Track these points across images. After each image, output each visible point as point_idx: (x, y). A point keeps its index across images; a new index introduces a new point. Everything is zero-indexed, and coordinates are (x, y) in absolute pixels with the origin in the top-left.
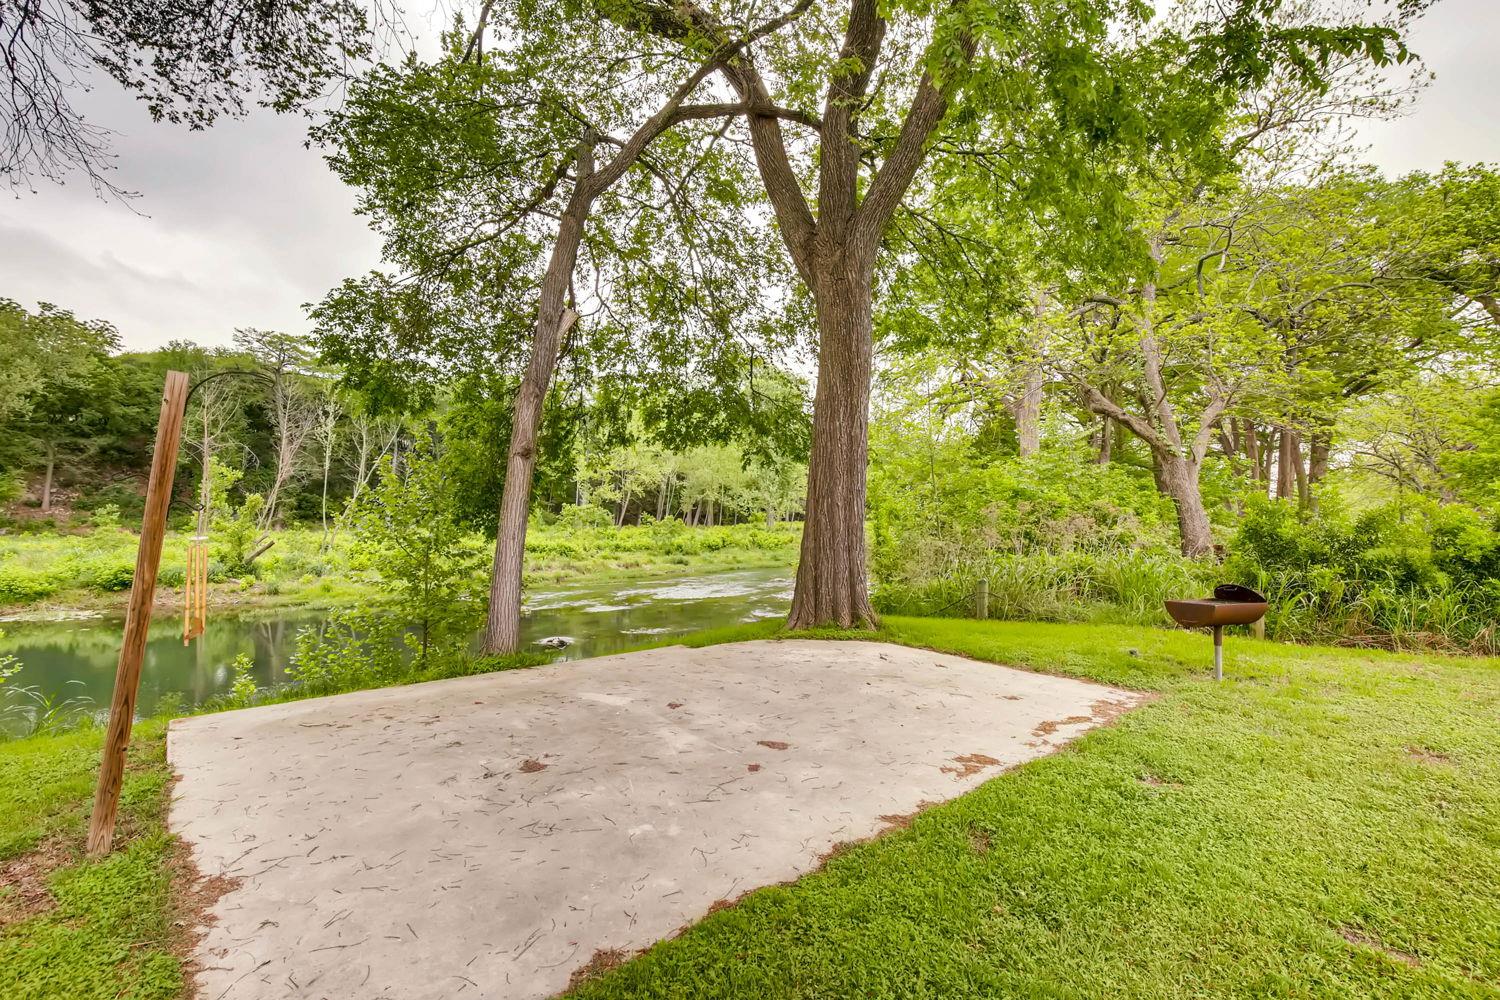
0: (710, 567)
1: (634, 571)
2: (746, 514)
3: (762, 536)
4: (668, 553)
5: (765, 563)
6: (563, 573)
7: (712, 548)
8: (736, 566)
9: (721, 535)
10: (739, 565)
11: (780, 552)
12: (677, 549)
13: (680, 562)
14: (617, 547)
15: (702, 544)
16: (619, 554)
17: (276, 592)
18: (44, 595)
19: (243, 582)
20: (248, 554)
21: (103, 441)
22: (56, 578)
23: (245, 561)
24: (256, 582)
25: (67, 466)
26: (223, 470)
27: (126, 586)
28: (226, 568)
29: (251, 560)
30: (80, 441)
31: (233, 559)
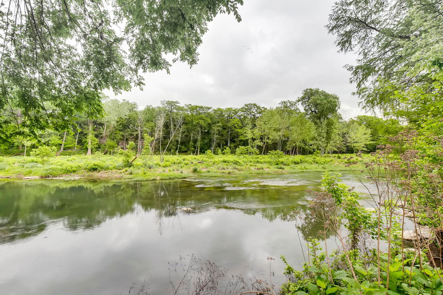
0: (294, 171)
1: (260, 171)
2: (312, 151)
3: (318, 159)
4: (277, 164)
5: (319, 170)
6: (232, 171)
7: (296, 163)
8: (305, 170)
9: (300, 158)
10: (307, 170)
11: (326, 165)
12: (281, 163)
13: (281, 168)
14: (258, 162)
15: (292, 161)
16: (257, 164)
17: (131, 174)
18: (74, 171)
19: (124, 170)
20: (130, 161)
21: (136, 133)
22: (79, 166)
23: (129, 163)
24: (128, 170)
25: (130, 139)
26: (149, 137)
27: (95, 169)
28: (123, 165)
29: (131, 163)
30: (133, 133)
31: (126, 162)
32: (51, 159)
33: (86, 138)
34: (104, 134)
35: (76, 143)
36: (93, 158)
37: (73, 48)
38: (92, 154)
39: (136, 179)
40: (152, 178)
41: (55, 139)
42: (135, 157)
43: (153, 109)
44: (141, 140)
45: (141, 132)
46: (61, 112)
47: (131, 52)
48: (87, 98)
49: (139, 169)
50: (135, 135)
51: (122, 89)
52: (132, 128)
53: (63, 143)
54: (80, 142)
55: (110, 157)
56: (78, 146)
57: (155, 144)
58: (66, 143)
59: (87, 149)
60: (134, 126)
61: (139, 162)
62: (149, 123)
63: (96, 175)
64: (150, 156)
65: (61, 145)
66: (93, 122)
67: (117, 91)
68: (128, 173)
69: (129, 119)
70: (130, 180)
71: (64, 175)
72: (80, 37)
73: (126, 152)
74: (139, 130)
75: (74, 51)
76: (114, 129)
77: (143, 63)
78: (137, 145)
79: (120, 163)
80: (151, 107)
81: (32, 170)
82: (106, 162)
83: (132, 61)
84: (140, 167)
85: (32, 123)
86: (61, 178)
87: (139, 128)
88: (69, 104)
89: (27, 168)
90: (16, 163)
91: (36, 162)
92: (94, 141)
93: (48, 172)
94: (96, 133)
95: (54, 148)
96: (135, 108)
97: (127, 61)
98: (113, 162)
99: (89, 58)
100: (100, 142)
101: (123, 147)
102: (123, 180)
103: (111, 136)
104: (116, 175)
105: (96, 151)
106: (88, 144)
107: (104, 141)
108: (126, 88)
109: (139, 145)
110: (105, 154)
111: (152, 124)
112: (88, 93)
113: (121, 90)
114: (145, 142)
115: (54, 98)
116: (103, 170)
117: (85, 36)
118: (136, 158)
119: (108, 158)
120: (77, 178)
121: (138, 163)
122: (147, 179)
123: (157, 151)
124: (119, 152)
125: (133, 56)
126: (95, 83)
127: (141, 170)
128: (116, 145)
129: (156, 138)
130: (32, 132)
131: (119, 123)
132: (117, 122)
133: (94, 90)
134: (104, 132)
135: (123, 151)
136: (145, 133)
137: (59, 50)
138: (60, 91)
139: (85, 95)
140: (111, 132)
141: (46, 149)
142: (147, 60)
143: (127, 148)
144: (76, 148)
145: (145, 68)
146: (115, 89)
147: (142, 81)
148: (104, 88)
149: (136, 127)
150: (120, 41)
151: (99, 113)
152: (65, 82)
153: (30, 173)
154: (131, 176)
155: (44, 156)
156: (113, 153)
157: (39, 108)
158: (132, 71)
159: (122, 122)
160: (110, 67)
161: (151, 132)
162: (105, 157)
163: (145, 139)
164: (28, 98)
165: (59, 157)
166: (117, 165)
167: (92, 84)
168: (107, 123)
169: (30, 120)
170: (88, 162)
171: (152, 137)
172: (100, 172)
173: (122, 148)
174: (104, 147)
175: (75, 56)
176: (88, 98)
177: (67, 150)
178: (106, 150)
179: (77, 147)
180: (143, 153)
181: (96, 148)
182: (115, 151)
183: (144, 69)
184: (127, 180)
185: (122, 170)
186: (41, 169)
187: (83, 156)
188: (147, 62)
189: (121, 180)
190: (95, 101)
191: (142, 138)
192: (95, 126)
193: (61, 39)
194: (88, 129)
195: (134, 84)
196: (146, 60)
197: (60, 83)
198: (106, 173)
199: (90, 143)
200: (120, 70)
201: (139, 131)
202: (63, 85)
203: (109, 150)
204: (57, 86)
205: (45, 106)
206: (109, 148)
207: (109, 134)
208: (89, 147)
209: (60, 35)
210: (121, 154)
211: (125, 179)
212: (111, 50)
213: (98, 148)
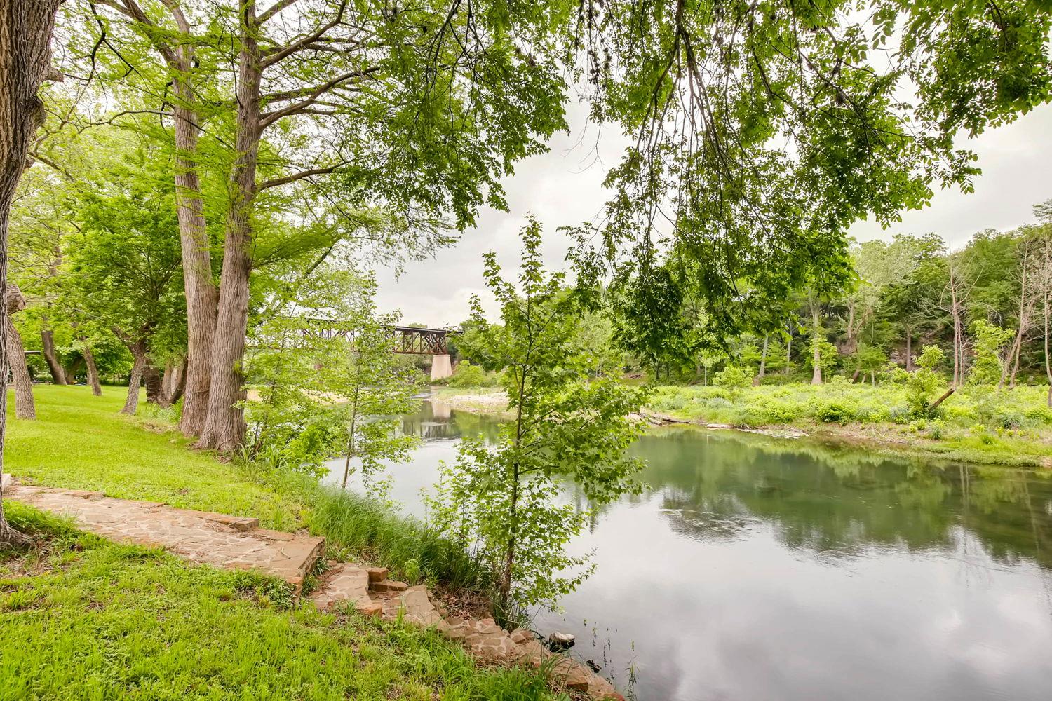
17: (937, 437)
18: (789, 420)
19: (913, 425)
20: (932, 400)
21: (945, 320)
22: (798, 410)
23: (929, 407)
24: (927, 426)
25: (923, 340)
26: (993, 330)
27: (834, 419)
28: (909, 412)
29: (935, 406)
30: (931, 322)
31: (917, 404)
32: (745, 392)
33: (808, 345)
34: (849, 332)
35: (788, 356)
36: (828, 392)
37: (779, 154)
38: (823, 381)
39: (955, 454)
40: (1020, 459)
41: (748, 352)
42: (945, 391)
43: (1004, 242)
44: (963, 340)
45: (963, 317)
46: (765, 294)
47: (924, 98)
48: (814, 255)
49: (963, 426)
50: (940, 327)
51: (902, 208)
52: (929, 307)
53: (763, 358)
54: (796, 355)
55: (870, 391)
56: (793, 363)
57: (1021, 351)
58: (770, 358)
59: (812, 370)
60: (936, 301)
61: (961, 403)
62: (988, 285)
63: (838, 432)
64: (1004, 388)
65: (760, 363)
66: (822, 306)
67: (887, 217)
68: (926, 434)
69: (917, 284)
70: (934, 455)
71: (770, 426)
72: (792, 124)
73: (915, 377)
74: (954, 309)
75: (780, 159)
76: (874, 318)
77: (968, 109)
78: (951, 355)
79: (901, 406)
80: (992, 236)
81: (717, 411)
82: (861, 403)
83: (930, 119)
84: (968, 421)
85: (720, 323)
86: (766, 432)
87: (955, 305)
88: (777, 276)
89: (710, 407)
90: (695, 399)
91: (723, 397)
92: (828, 350)
93: (743, 417)
94: (828, 331)
95: (748, 369)
96: (932, 250)
97: (913, 127)
98: (878, 401)
99: (812, 161)
100: (840, 351)
101: (902, 362)
102: (914, 454)
103: (867, 337)
104: (889, 438)
105: (832, 375)
106: (812, 358)
107: (851, 349)
108: (913, 201)
109: (956, 354)
110: (855, 382)
111: (1004, 287)
112: (817, 240)
113: (900, 212)
114: (978, 344)
115: (751, 269)
116: (855, 421)
117: (802, 115)
118: (951, 393)
119: (865, 391)
120: (796, 435)
121: (959, 409)
122: (999, 460)
123: (1030, 373)
124: (894, 377)
125: (932, 103)
126: (830, 215)
127: (971, 429)
128: (884, 359)
129: (1022, 330)
130: (721, 341)
131: (888, 300)
132: (882, 297)
133: (829, 231)
134: (850, 327)
135: (905, 373)
136: (978, 318)
137: (754, 169)
138: (760, 253)
139: (810, 249)
140: (867, 325)
141: (735, 373)
142: (984, 94)
143: (919, 366)
144: (788, 369)
145: (976, 121)
146: (882, 213)
147: (971, 164)
148: (853, 221)
149: (944, 304)
150: (888, 84)
151: (842, 284)
152: (768, 231)
153: (715, 416)
154: (938, 445)
155: (733, 385)
156: (876, 379)
157: (729, 294)
158: (930, 149)
159: (897, 295)
160: (865, 161)
161: (1001, 312)
162: (857, 390)
163: (979, 334)
164: (713, 279)
165: (758, 388)
166: (891, 410)
167: (823, 219)
168: (856, 305)
169: (717, 318)
170: (818, 400)
171: (1004, 327)
172: (848, 427)
173: (900, 366)
174: (851, 363)
175: (783, 169)
176: (816, 254)
177: (770, 374)
178: (858, 371)
179: (791, 366)
180: (972, 378)
181: (833, 367)
182: (883, 373)
183: (974, 127)
184: (926, 454)
185: (905, 424)
186: (731, 411)
187: (804, 386)
188: (986, 101)
189: (908, 453)
190: (834, 256)
191: (969, 334)
192: (827, 316)
193: (756, 146)
194: (811, 324)
195: (942, 181)
196: (979, 98)
197: (759, 237)
198: (863, 428)
199: (816, 357)
200: (894, 159)
201: (954, 312)
202: (765, 238)
203: (864, 371)
204: (755, 243)
205: (738, 288)
206: (863, 367)
207: (862, 330)
208: (817, 364)
209: (756, 139)
210: (903, 381)
211: (920, 450)
212: (864, 120)
213: (838, 367)
